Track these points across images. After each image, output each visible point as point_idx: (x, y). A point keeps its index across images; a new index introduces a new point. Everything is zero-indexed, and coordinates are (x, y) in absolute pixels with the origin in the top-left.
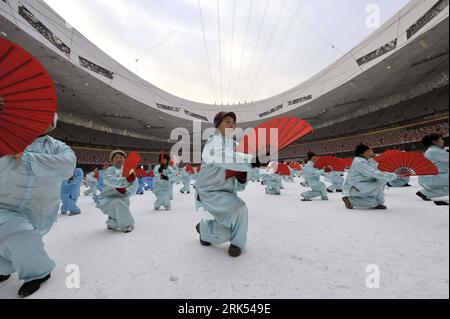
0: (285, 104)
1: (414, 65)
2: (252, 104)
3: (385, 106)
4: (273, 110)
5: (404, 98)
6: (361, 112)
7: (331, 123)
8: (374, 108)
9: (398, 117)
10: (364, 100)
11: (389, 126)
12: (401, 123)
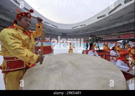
0: (79, 26)
1: (110, 21)
2: (70, 24)
3: (103, 29)
4: (76, 27)
5: (108, 28)
6: (98, 30)
7: (90, 32)
8: (101, 30)
9: (105, 33)
10: (98, 27)
11: (103, 35)
12: (105, 35)
